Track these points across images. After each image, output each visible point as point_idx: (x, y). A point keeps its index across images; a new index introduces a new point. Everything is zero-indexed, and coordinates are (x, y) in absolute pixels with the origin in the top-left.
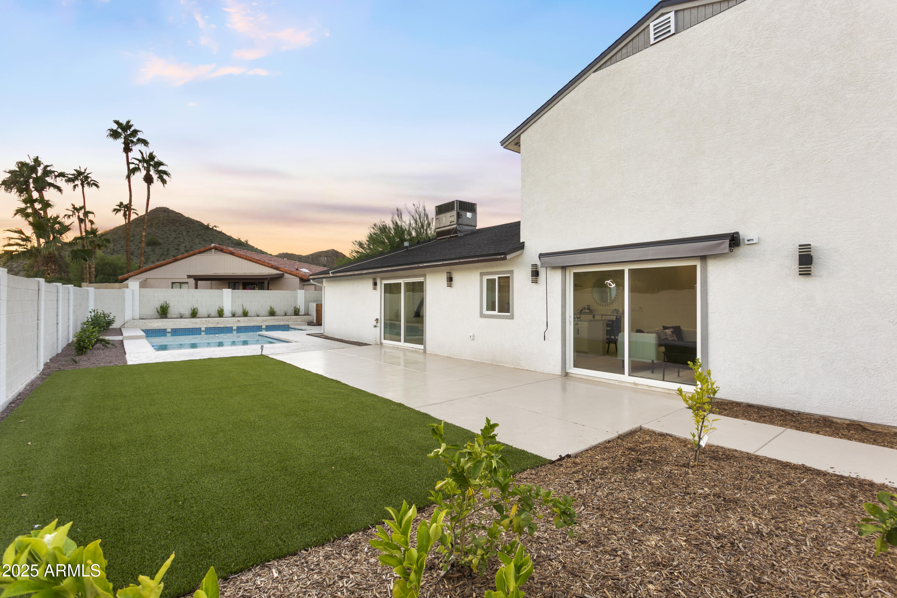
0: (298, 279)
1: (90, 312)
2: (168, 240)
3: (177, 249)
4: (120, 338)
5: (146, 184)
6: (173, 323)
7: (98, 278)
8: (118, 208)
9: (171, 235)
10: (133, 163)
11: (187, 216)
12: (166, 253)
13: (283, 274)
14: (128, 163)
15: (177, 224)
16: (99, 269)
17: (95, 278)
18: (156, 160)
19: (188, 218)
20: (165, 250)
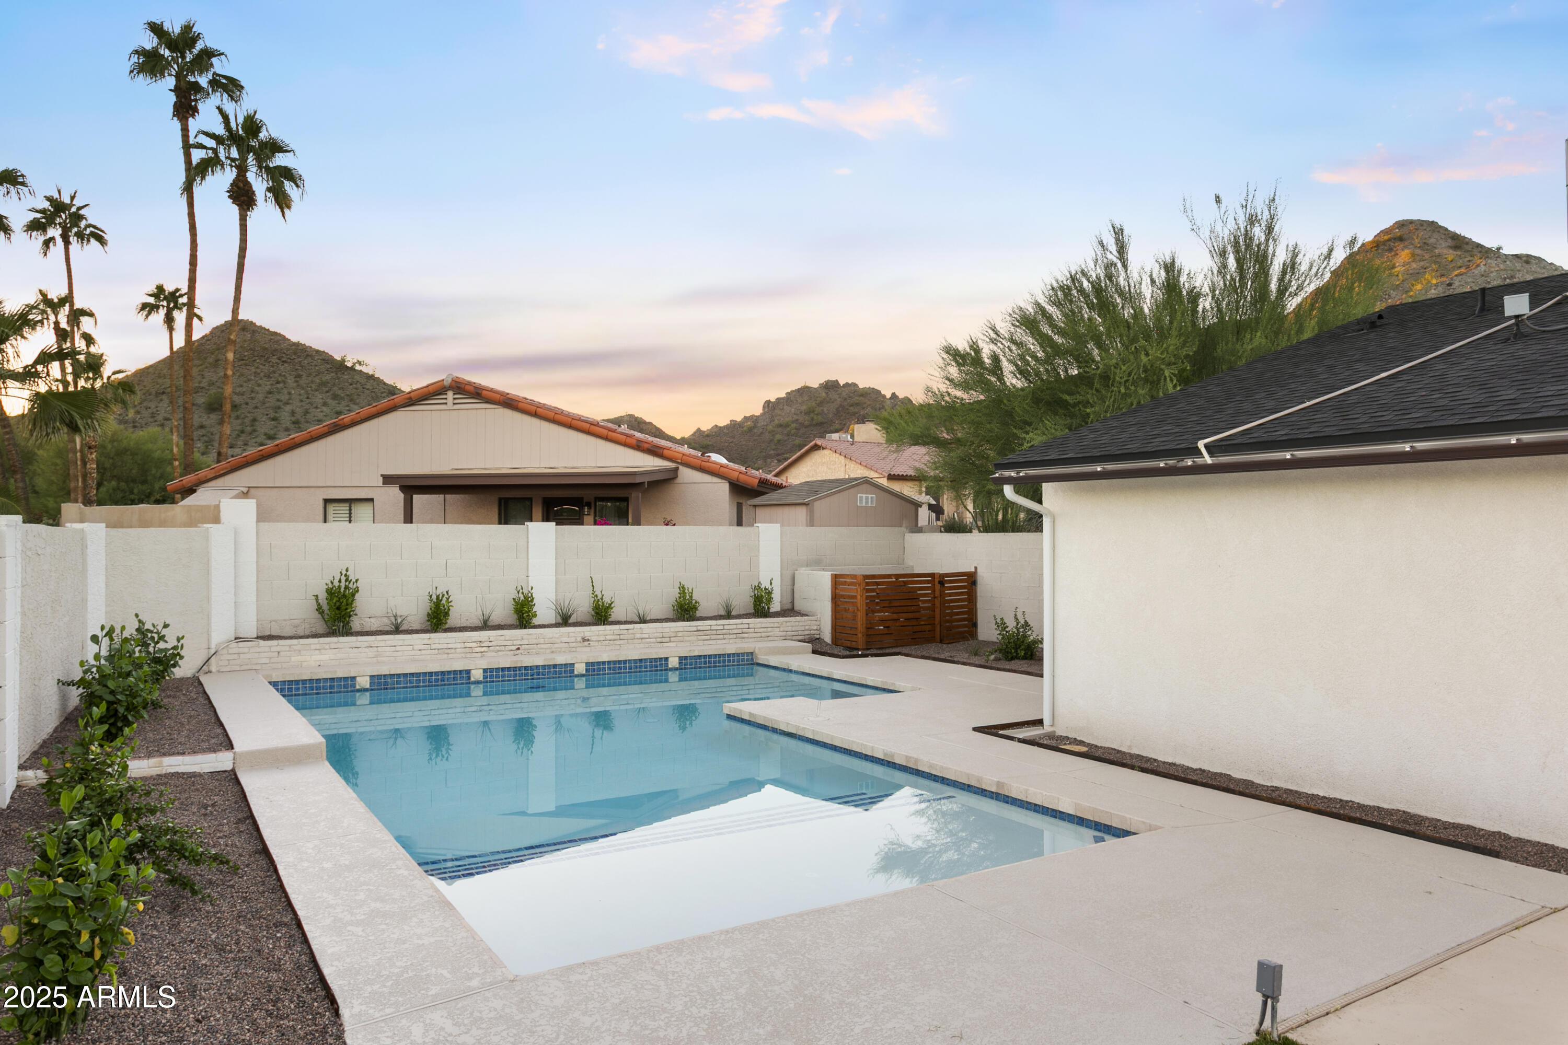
0: (725, 486)
1: (95, 639)
2: (252, 398)
3: (274, 419)
4: (220, 761)
5: (235, 209)
6: (371, 652)
7: (103, 489)
8: (151, 300)
9: (259, 385)
10: (201, 146)
11: (294, 339)
12: (249, 429)
13: (677, 469)
14: (187, 147)
15: (274, 360)
16: (107, 465)
17: (97, 489)
18: (263, 135)
19: (298, 344)
20: (247, 421)
